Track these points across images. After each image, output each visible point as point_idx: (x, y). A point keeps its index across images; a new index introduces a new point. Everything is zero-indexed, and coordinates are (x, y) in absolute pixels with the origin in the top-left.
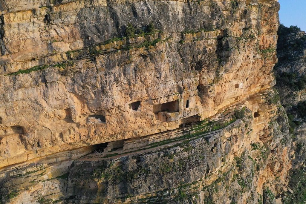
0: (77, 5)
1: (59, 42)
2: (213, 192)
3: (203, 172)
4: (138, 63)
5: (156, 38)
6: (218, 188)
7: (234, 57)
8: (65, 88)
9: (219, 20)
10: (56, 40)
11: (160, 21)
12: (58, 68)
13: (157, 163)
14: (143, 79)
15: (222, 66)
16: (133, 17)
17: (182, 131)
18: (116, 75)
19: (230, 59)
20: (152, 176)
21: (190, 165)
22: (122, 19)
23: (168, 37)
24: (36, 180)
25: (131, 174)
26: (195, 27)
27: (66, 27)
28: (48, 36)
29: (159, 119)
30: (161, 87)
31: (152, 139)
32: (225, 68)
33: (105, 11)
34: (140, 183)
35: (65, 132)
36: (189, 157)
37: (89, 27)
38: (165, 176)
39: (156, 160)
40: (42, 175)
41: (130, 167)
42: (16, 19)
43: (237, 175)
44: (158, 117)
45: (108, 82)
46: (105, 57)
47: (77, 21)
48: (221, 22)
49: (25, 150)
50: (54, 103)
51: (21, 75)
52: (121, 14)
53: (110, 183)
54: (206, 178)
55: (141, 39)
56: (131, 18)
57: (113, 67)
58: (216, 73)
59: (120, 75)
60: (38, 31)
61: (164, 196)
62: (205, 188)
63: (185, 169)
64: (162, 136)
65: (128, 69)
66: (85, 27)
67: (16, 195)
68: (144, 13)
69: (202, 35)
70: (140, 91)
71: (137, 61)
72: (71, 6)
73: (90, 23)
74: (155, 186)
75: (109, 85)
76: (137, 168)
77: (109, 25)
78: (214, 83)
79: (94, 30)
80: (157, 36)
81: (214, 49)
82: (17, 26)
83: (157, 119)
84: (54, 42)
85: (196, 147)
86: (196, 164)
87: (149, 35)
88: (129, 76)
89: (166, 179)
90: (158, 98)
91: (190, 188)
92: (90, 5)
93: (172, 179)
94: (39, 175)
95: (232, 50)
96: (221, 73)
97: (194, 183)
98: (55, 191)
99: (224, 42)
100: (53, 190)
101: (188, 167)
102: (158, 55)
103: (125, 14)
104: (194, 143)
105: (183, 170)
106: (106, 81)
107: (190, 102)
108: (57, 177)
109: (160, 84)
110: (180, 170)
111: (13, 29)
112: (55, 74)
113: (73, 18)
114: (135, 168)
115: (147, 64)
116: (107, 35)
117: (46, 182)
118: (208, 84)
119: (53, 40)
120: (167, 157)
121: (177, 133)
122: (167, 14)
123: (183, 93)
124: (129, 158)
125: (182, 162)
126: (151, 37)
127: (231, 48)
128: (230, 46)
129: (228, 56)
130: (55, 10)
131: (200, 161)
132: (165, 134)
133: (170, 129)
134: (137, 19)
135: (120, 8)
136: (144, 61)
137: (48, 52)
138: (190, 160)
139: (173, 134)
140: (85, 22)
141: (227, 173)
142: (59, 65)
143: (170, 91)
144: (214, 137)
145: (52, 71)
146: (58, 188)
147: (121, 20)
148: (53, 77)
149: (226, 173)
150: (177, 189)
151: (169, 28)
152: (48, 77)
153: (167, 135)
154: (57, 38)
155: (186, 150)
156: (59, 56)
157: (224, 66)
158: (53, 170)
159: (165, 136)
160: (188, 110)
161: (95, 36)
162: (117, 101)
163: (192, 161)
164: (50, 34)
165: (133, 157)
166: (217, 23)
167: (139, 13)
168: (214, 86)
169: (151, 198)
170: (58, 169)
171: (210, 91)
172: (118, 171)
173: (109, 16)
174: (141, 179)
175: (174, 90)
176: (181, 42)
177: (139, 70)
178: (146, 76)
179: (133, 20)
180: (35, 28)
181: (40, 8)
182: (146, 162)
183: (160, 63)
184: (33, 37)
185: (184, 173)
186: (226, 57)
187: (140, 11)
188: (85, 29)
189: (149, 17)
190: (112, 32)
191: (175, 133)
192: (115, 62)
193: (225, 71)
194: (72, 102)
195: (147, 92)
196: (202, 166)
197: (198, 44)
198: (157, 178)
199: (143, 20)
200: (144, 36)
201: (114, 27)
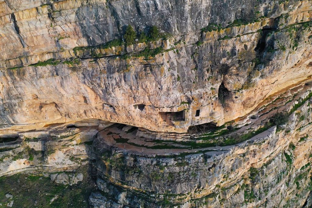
0: (74, 3)
1: (66, 39)
2: (200, 206)
3: (193, 187)
4: (139, 70)
5: (158, 47)
6: (208, 202)
7: (278, 61)
8: (78, 80)
9: (270, 3)
10: (63, 36)
11: (170, 20)
12: (67, 65)
13: (149, 169)
14: (144, 87)
15: (258, 70)
16: (136, 15)
17: (190, 137)
18: (117, 80)
19: (270, 63)
20: (144, 177)
21: (179, 180)
22: (123, 17)
23: (178, 40)
24: (67, 145)
25: (129, 168)
26: (225, 20)
27: (69, 24)
28: (55, 33)
29: (165, 121)
30: (163, 98)
31: (160, 136)
32: (262, 73)
33: (103, 9)
34: (133, 179)
35: (88, 111)
36: (180, 172)
37: (89, 27)
38: (154, 182)
39: (148, 166)
40: (71, 140)
41: (128, 163)
42: (25, 17)
43: (247, 185)
44: (166, 119)
45: (110, 85)
46: (105, 60)
47: (77, 20)
48: (272, 8)
49: (61, 116)
50: (71, 92)
51: (39, 67)
52: (121, 11)
53: (113, 168)
54: (195, 192)
55: (142, 46)
56: (134, 15)
57: (114, 72)
58: (248, 77)
59: (120, 80)
60: (45, 27)
61: (151, 197)
62: (193, 200)
63: (173, 182)
64: (169, 135)
65: (128, 76)
66: (85, 27)
67: (53, 153)
68: (149, 10)
69: (232, 33)
70: (142, 97)
71: (138, 68)
72: (68, 4)
73: (90, 22)
74: (145, 185)
75: (112, 87)
76: (133, 165)
77: (109, 25)
78: (244, 88)
79: (95, 29)
80: (159, 44)
81: (254, 45)
82: (27, 24)
83: (164, 121)
84: (61, 39)
85: (190, 164)
86: (186, 180)
87: (150, 42)
88: (129, 82)
89: (154, 185)
90: (160, 107)
91: (174, 199)
92: (87, 3)
93: (160, 186)
94: (69, 140)
95: (276, 52)
96: (253, 79)
97: (180, 195)
98: (82, 153)
99: (268, 39)
100: (81, 152)
101: (176, 181)
102: (157, 68)
103: (126, 12)
104: (189, 159)
105: (171, 183)
106: (109, 83)
107: (202, 111)
108: (85, 143)
109: (162, 95)
110: (168, 181)
111: (24, 26)
112: (66, 69)
113: (73, 17)
114: (132, 165)
115: (147, 74)
116: (108, 36)
117: (75, 146)
118: (234, 89)
119: (60, 37)
120: (159, 167)
121: (184, 137)
122: (181, 7)
123: (192, 103)
124: (128, 155)
125: (172, 175)
126: (152, 45)
127: (276, 50)
128: (275, 46)
129: (270, 60)
130: (55, 7)
131: (191, 178)
132: (173, 134)
133: (177, 132)
134: (140, 17)
135: (121, 4)
136: (144, 70)
137: (57, 49)
138: (180, 176)
139: (179, 137)
140: (84, 22)
141: (227, 189)
142: (67, 62)
143: (173, 103)
144: (215, 158)
145: (62, 67)
146: (85, 151)
147: (122, 19)
148: (64, 72)
149: (226, 187)
150: (163, 195)
151: (181, 28)
152: (60, 72)
153: (174, 136)
154: (63, 34)
155: (179, 165)
156: (67, 52)
157: (261, 71)
158: (82, 136)
159: (171, 137)
160: (198, 119)
161: (97, 35)
162: (121, 102)
163: (182, 176)
164: (57, 30)
165: (132, 155)
166: (266, 9)
167: (143, 10)
168: (242, 93)
169: (141, 193)
170: (86, 136)
171: (236, 97)
172: (120, 162)
173: (110, 14)
174: (135, 177)
175: (178, 102)
176: (197, 43)
177: (139, 78)
178: (147, 85)
179: (136, 19)
180: (42, 25)
181: (41, 7)
182: (140, 165)
183: (159, 77)
184: (42, 34)
185: (171, 185)
186: (267, 60)
187: (145, 7)
188: (85, 28)
189: (155, 15)
190: (113, 32)
191: (183, 136)
192: (115, 68)
193: (261, 77)
194: (86, 92)
195: (149, 99)
196: (192, 183)
197: (224, 44)
198: (147, 181)
199: (147, 19)
200: (146, 42)
201: (115, 26)
